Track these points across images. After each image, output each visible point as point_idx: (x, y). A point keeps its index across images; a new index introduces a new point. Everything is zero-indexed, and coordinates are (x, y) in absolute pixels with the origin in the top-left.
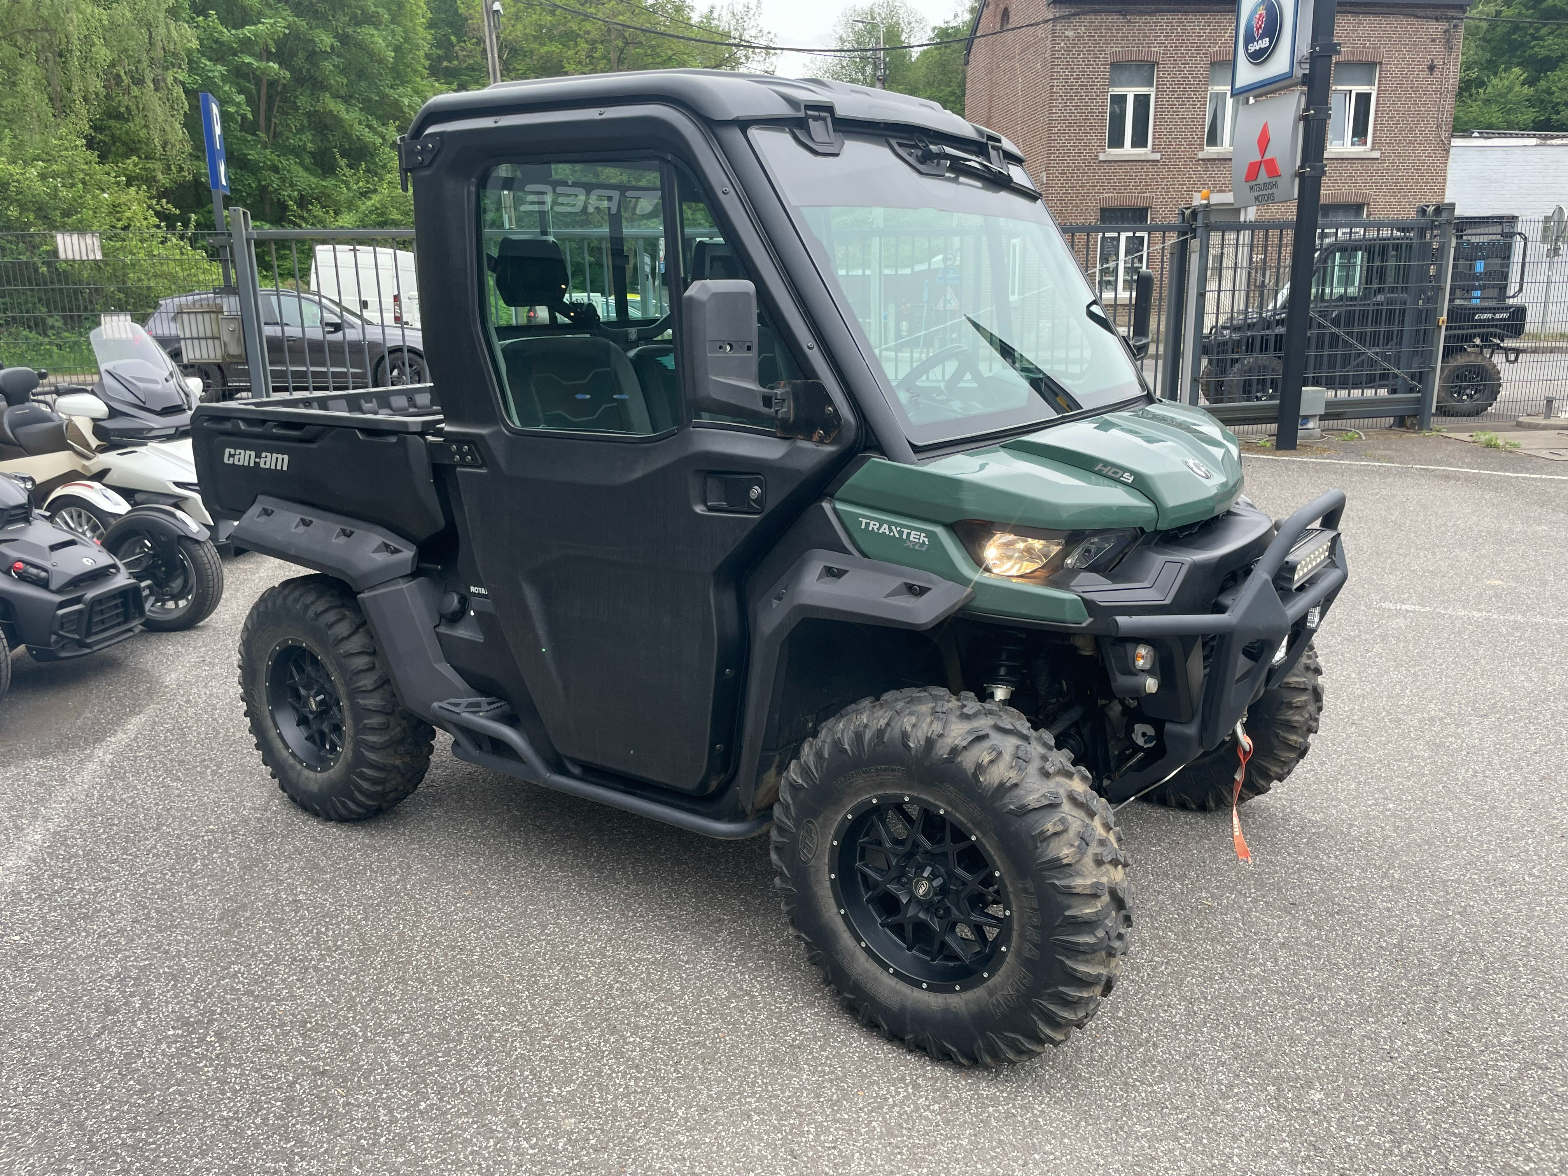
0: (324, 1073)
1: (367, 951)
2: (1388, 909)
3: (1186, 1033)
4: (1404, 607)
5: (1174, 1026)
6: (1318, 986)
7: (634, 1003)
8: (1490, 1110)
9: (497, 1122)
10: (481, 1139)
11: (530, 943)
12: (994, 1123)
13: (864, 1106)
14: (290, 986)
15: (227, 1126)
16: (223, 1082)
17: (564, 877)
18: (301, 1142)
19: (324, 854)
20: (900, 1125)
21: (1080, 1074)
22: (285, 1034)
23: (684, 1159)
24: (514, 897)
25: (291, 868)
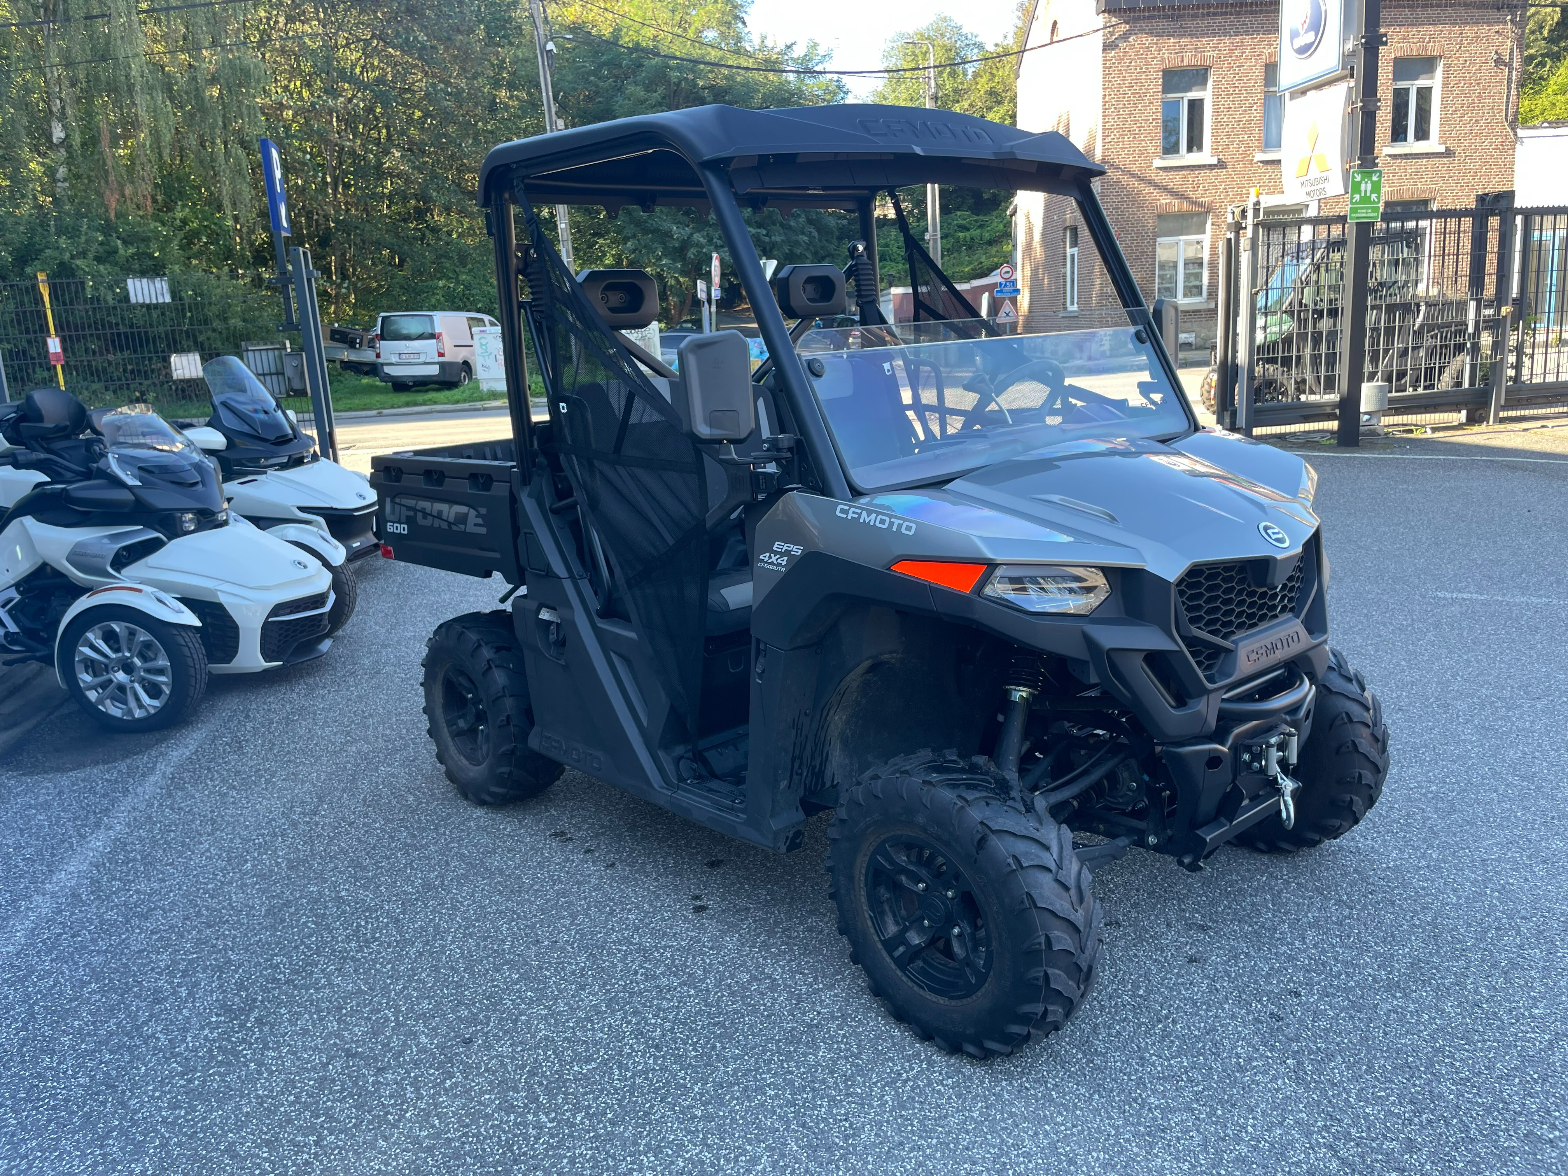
0: (354, 1056)
1: (404, 943)
2: (1424, 888)
3: (1207, 1010)
4: (1460, 596)
5: (1195, 1003)
6: (1346, 963)
7: (657, 987)
8: (1517, 1080)
9: (519, 1099)
10: (503, 1114)
11: (559, 933)
12: (1006, 1096)
13: (878, 1081)
14: (328, 976)
15: (261, 1104)
16: (260, 1064)
17: (597, 871)
18: (331, 1118)
19: (367, 854)
20: (913, 1099)
21: (1096, 1050)
22: (321, 1019)
23: (697, 1130)
24: (547, 891)
25: (336, 867)
